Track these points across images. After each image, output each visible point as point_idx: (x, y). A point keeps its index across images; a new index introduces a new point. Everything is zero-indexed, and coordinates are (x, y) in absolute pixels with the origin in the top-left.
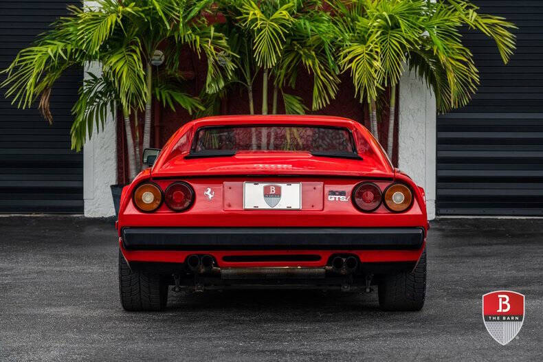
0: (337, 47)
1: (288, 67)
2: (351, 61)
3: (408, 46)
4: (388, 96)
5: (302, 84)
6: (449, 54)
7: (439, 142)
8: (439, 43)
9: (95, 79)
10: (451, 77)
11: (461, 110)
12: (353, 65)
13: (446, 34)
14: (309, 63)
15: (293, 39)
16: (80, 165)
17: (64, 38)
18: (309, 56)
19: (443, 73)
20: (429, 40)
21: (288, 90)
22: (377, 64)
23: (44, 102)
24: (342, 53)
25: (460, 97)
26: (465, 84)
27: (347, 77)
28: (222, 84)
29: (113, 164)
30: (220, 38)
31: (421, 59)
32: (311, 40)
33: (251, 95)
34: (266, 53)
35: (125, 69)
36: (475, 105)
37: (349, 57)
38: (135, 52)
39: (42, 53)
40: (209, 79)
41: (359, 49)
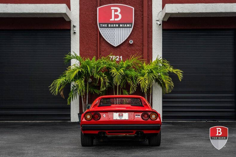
0: (136, 78)
1: (124, 83)
2: (140, 81)
3: (155, 77)
4: (150, 90)
5: (127, 87)
6: (166, 80)
7: (163, 102)
8: (163, 77)
9: (74, 86)
10: (166, 85)
11: (169, 93)
12: (141, 82)
13: (165, 74)
14: (129, 82)
15: (125, 77)
16: (70, 108)
17: (65, 76)
18: (129, 80)
19: (164, 84)
20: (160, 76)
21: (123, 88)
22: (147, 82)
23: (62, 93)
24: (138, 79)
25: (169, 90)
26: (170, 87)
27: (139, 86)
28: (105, 88)
29: (78, 108)
30: (105, 77)
31: (158, 80)
32: (129, 76)
33: (114, 90)
34: (117, 81)
35: (80, 84)
36: (173, 92)
37: (139, 80)
38: (83, 80)
39: (60, 81)
40: (101, 87)
41: (142, 78)
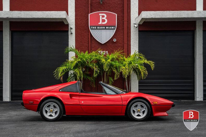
1: (110, 72)
3: (134, 67)
4: (129, 77)
5: (113, 74)
6: (142, 69)
7: (139, 86)
8: (140, 67)
9: (72, 74)
10: (142, 73)
11: (144, 80)
12: (122, 70)
13: (141, 65)
14: (114, 70)
15: (111, 66)
17: (66, 66)
18: (114, 69)
19: (140, 73)
20: (137, 66)
21: (109, 76)
22: (127, 70)
23: (62, 78)
24: (120, 68)
25: (144, 78)
26: (145, 74)
27: (121, 73)
28: (97, 75)
30: (96, 66)
31: (136, 70)
32: (115, 66)
33: (102, 77)
34: (106, 68)
35: (78, 72)
36: (147, 79)
37: (122, 69)
38: (80, 69)
39: (62, 69)
40: (94, 74)
41: (124, 67)
